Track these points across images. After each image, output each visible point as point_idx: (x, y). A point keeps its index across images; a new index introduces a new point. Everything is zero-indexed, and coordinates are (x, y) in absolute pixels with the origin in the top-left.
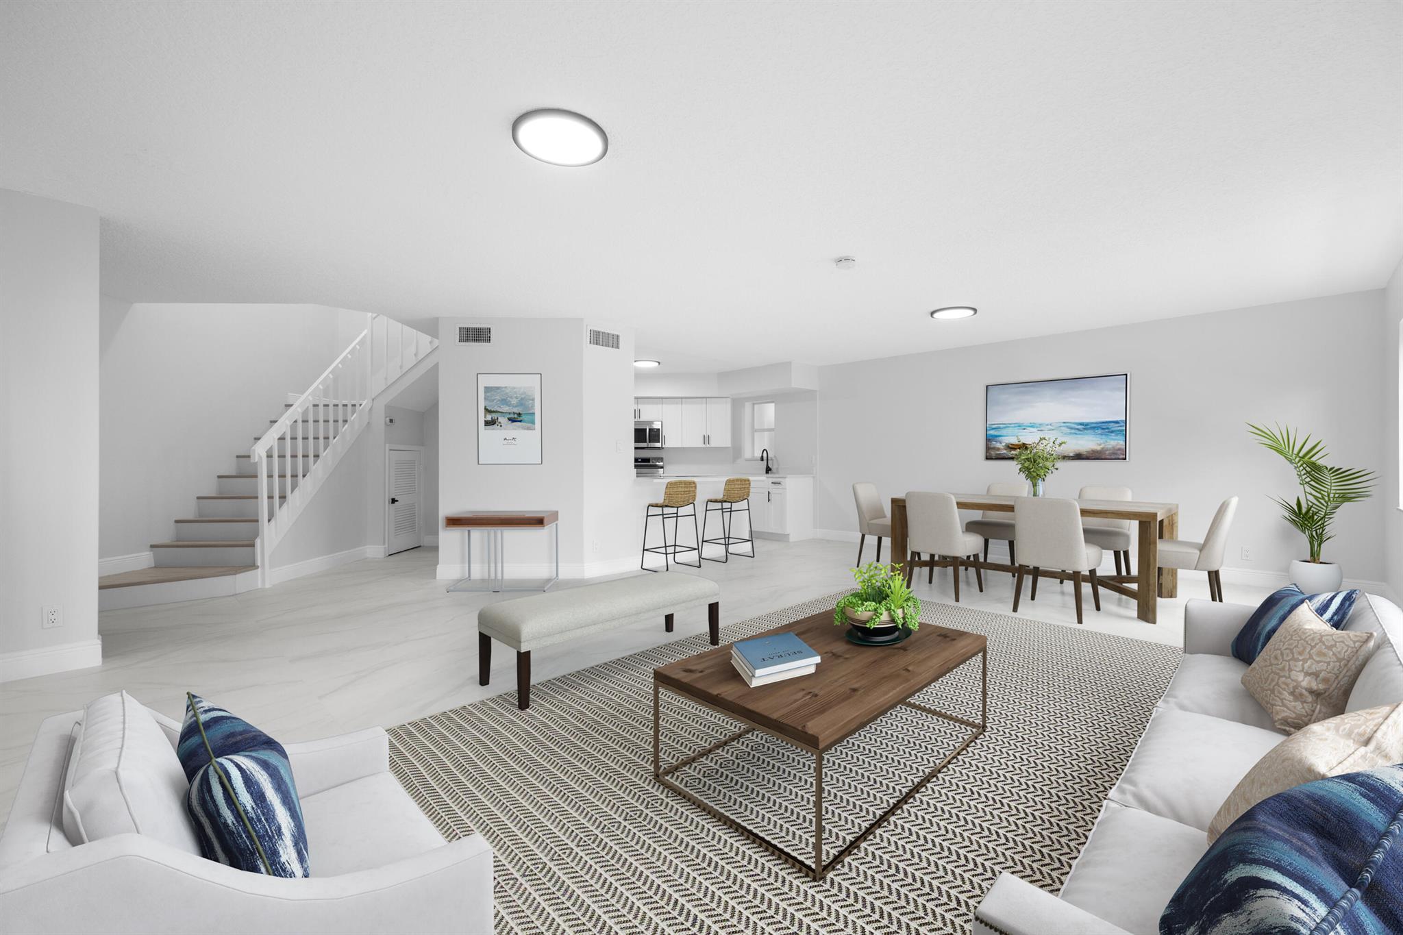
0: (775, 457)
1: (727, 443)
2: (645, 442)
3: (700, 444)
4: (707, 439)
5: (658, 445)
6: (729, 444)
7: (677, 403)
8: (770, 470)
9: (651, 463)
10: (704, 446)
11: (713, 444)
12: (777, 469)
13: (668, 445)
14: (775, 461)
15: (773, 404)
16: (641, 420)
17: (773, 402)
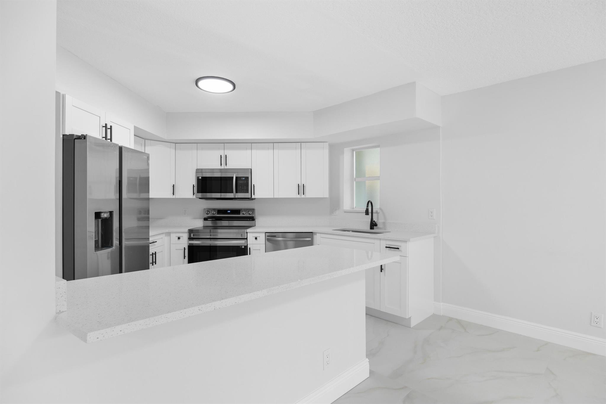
0: (380, 209)
1: (325, 194)
2: (232, 192)
3: (293, 194)
4: (301, 189)
5: (247, 195)
6: (327, 195)
7: (268, 149)
8: (376, 225)
9: (241, 215)
10: (298, 196)
11: (309, 194)
12: (384, 223)
13: (258, 194)
14: (381, 215)
15: (378, 149)
16: (228, 167)
17: (378, 146)
